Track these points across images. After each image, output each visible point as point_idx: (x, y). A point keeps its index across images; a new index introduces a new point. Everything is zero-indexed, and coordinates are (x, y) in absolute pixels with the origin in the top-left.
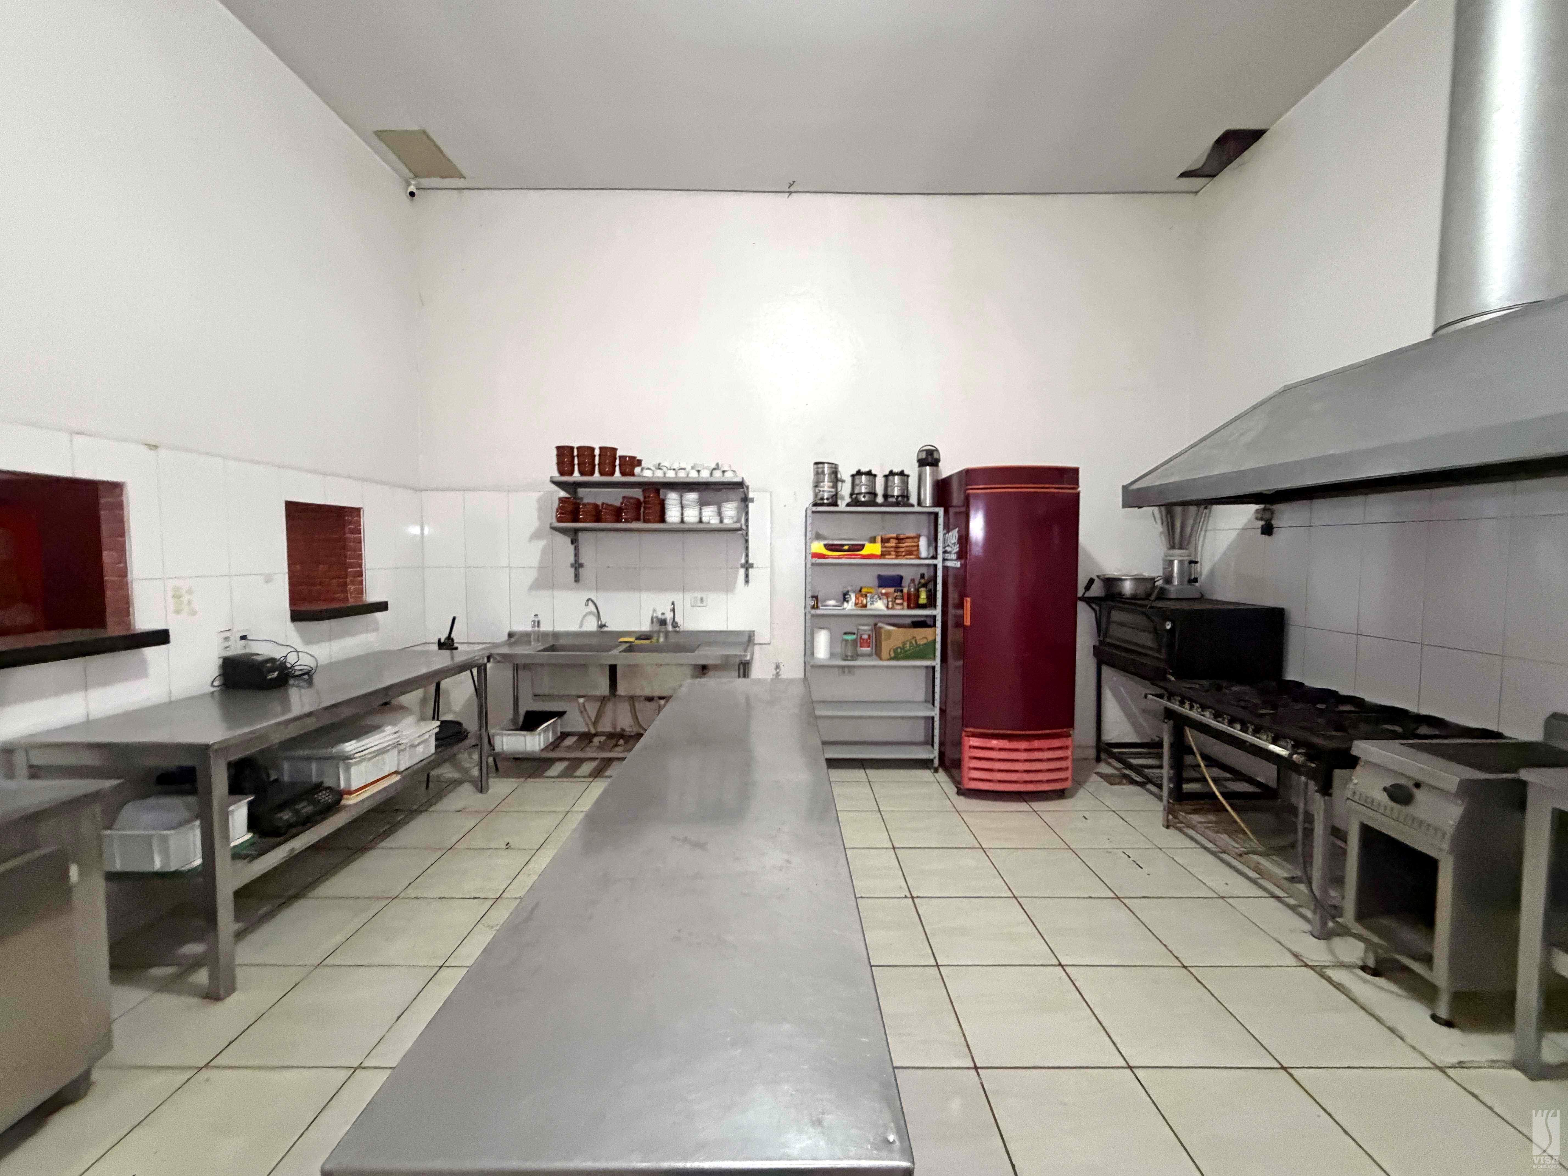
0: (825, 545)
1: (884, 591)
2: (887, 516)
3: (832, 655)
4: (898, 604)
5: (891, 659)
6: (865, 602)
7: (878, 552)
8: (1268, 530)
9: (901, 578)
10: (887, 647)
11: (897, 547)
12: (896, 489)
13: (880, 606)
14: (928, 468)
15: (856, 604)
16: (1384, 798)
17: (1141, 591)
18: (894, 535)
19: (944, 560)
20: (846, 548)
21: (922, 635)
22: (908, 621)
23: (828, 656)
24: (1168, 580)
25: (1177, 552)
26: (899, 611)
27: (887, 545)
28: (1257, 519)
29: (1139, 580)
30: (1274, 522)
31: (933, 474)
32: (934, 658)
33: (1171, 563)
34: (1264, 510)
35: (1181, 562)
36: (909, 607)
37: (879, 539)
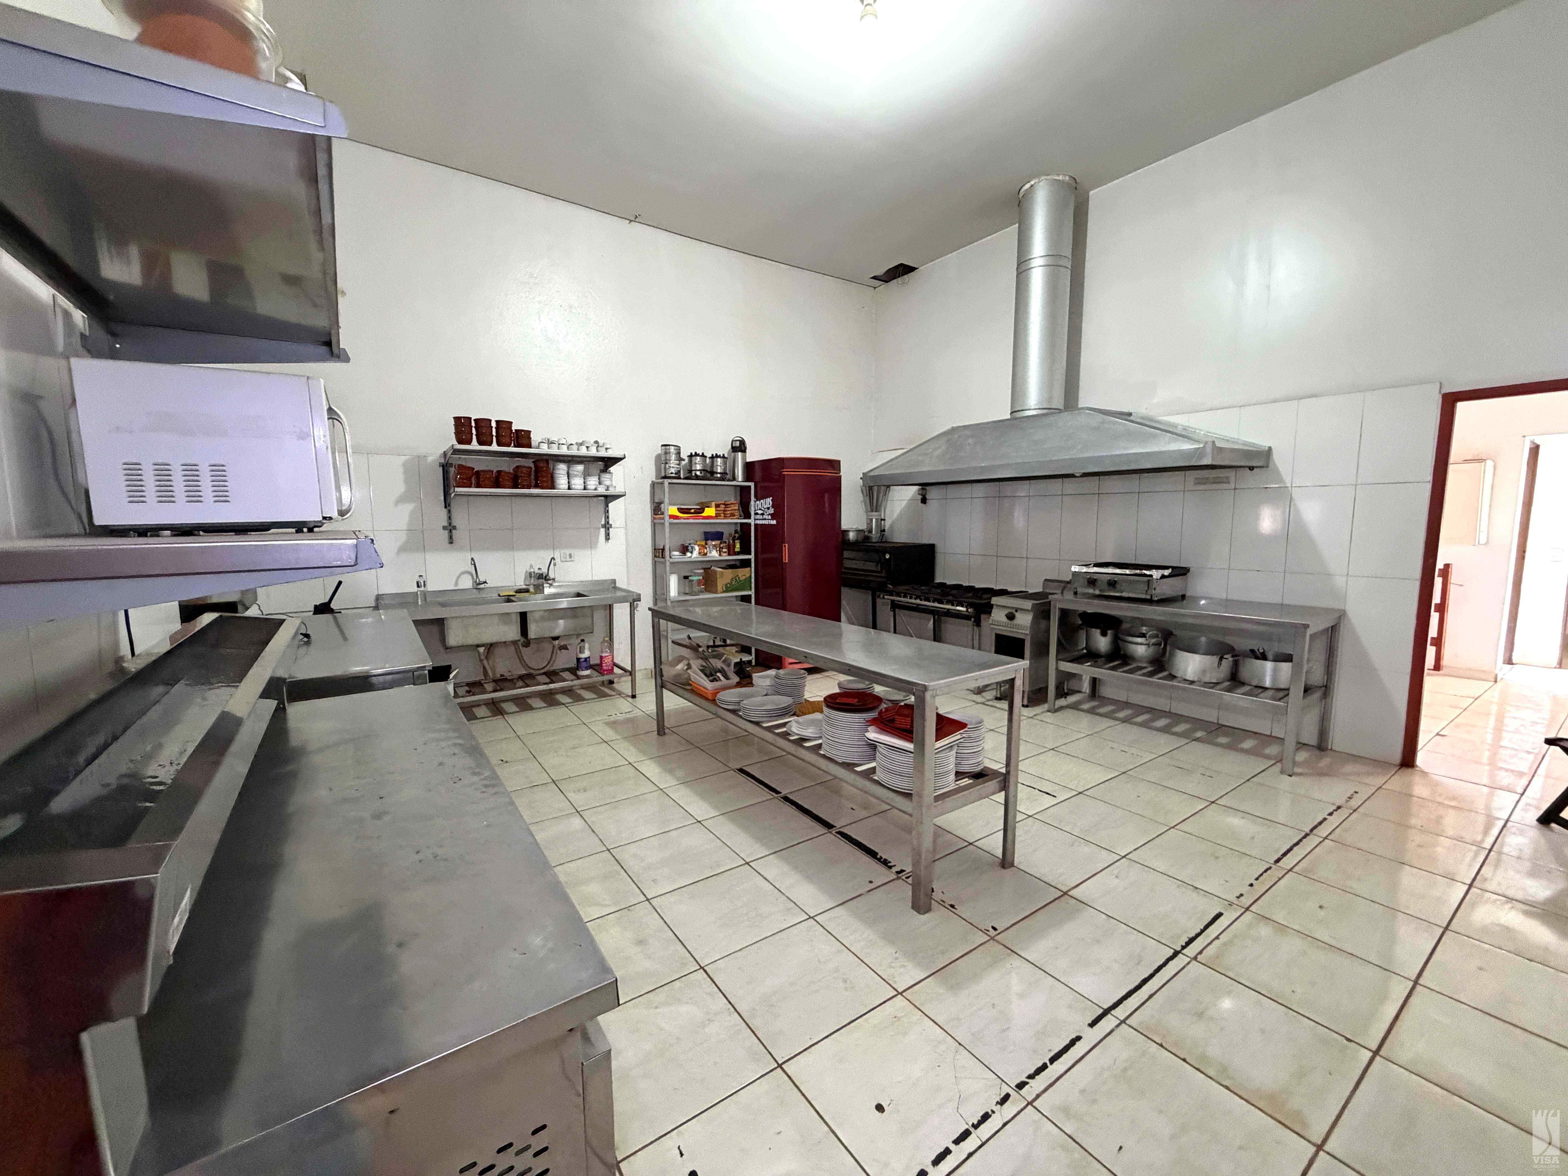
0: (678, 509)
1: (714, 543)
2: (708, 487)
3: (679, 593)
4: (725, 552)
5: (724, 592)
6: (706, 551)
7: (714, 515)
8: (924, 501)
9: (722, 534)
10: (720, 584)
11: (724, 511)
12: (719, 467)
13: (714, 554)
14: (740, 453)
15: (700, 553)
16: (1005, 619)
17: (860, 539)
18: (723, 502)
19: (755, 519)
20: (693, 511)
21: (743, 573)
22: (724, 564)
23: (677, 595)
24: (870, 531)
25: (874, 513)
26: (725, 557)
27: (719, 509)
28: (919, 494)
29: (859, 531)
30: (927, 497)
31: (744, 458)
32: (751, 590)
33: (871, 520)
34: (922, 489)
35: (877, 519)
36: (729, 554)
37: (713, 504)
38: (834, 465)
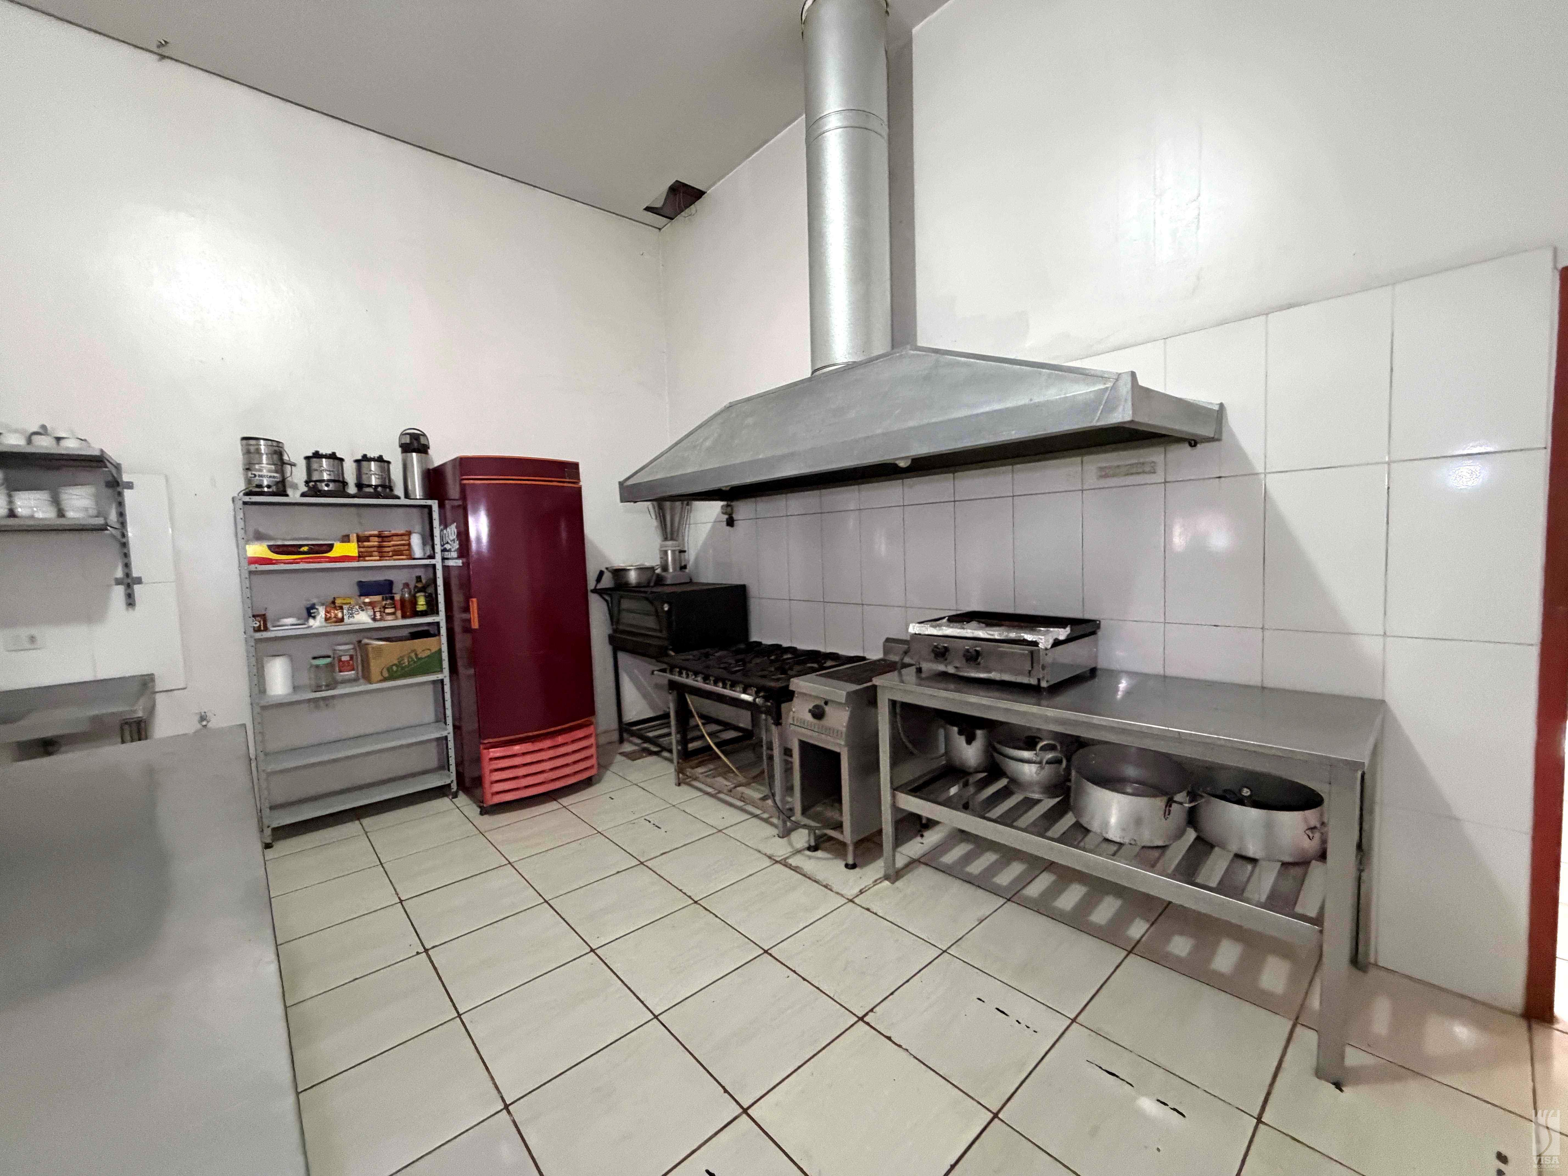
0: (270, 547)
1: (367, 600)
2: (363, 510)
3: (296, 688)
4: (389, 614)
5: (385, 679)
6: (340, 615)
7: (356, 554)
8: (731, 522)
9: (390, 583)
10: (376, 667)
11: (380, 547)
12: (373, 477)
13: (363, 618)
14: (414, 454)
15: (327, 619)
16: (809, 717)
17: (644, 580)
18: (376, 532)
19: (444, 559)
20: (305, 549)
21: (423, 646)
22: (405, 632)
23: (290, 690)
24: (665, 568)
25: (670, 543)
26: (390, 622)
27: (366, 544)
28: (723, 513)
29: (641, 569)
30: (735, 516)
31: (420, 462)
32: (441, 671)
33: (666, 553)
34: (728, 506)
35: (673, 552)
36: (404, 617)
37: (354, 537)
38: (570, 470)
